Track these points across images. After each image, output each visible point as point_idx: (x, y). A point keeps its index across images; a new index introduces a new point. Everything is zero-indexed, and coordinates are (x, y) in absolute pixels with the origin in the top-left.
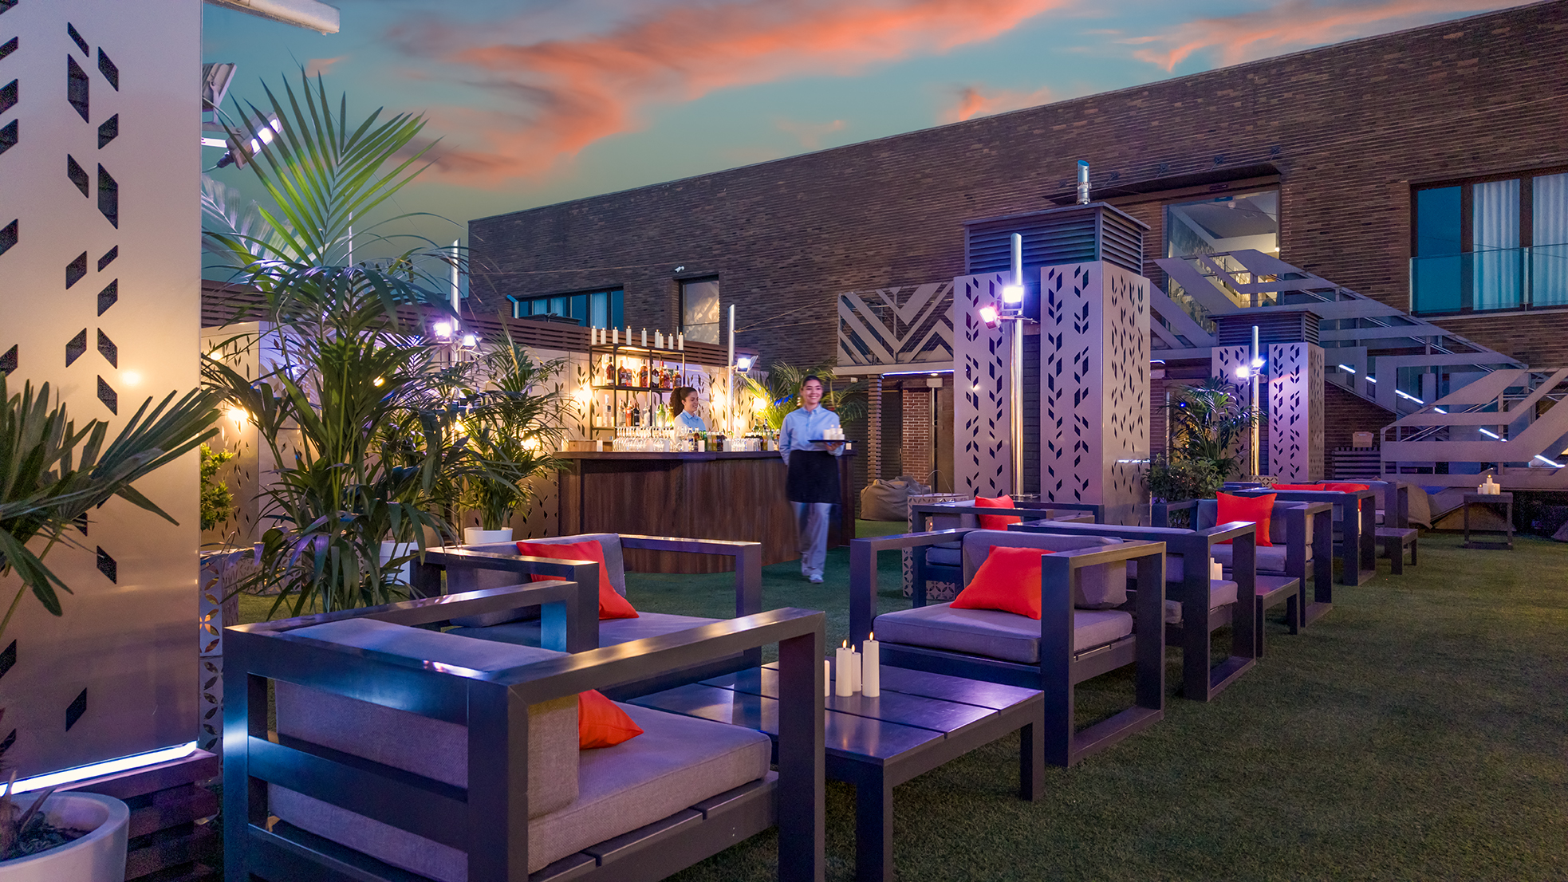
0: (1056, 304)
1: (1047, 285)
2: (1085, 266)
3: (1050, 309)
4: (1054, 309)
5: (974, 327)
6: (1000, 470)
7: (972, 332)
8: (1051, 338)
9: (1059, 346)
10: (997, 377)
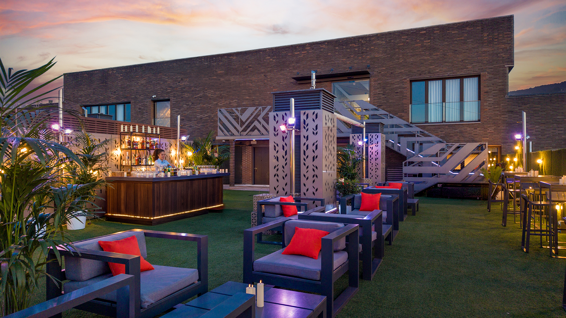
0: (306, 124)
1: (303, 117)
2: (316, 111)
3: (304, 126)
4: (305, 126)
5: (277, 131)
6: (286, 184)
7: (276, 133)
8: (304, 137)
9: (307, 140)
10: (285, 150)
